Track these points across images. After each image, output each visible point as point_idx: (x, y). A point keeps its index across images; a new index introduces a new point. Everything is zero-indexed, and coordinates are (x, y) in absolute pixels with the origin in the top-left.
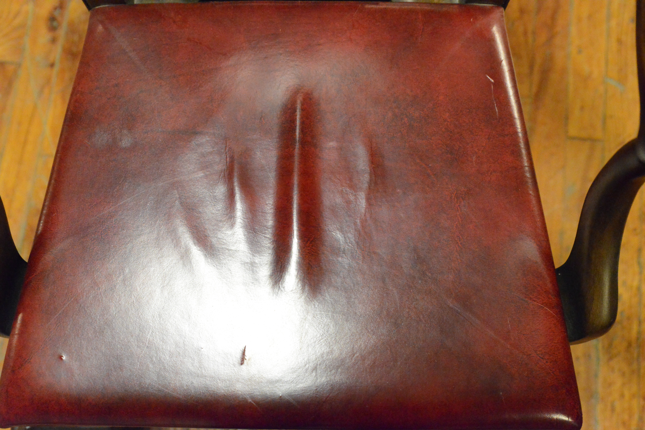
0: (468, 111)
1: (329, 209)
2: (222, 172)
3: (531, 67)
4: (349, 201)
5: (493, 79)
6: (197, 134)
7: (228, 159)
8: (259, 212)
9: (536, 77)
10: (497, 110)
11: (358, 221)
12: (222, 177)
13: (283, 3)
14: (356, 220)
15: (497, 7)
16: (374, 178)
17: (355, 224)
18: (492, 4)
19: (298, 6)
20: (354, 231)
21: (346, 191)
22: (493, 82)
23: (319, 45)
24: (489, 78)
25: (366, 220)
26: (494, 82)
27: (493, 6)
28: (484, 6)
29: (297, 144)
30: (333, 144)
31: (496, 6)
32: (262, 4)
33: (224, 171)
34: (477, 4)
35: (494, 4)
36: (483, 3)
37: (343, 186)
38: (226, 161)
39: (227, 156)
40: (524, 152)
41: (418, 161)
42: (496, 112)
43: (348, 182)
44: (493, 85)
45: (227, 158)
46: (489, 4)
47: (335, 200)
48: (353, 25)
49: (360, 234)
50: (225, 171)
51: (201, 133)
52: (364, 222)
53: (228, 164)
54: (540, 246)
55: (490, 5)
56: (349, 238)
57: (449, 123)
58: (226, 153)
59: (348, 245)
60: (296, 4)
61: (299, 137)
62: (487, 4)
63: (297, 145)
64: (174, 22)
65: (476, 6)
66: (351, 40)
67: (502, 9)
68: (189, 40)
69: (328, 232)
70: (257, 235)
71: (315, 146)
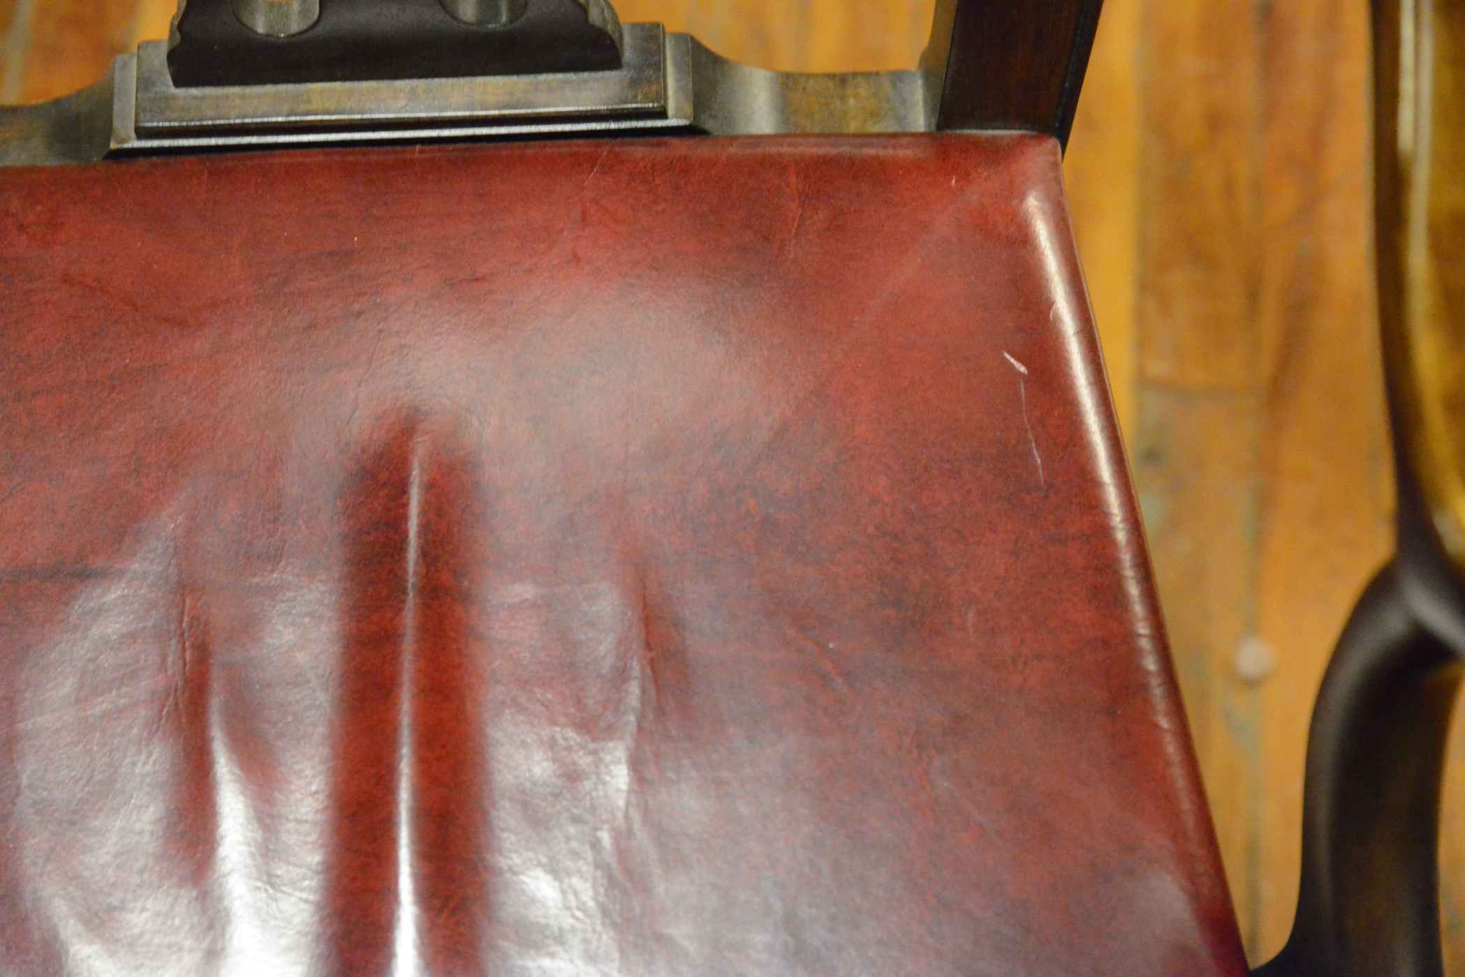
0: (948, 466)
1: (511, 799)
2: (168, 696)
3: (1253, 297)
4: (575, 771)
5: (1024, 363)
6: (89, 576)
7: (188, 654)
8: (287, 819)
9: (1270, 325)
10: (1039, 461)
11: (605, 837)
12: (169, 713)
13: (364, 154)
14: (599, 834)
15: (1036, 137)
16: (653, 693)
17: (595, 845)
18: (1021, 129)
19: (412, 161)
20: (591, 869)
21: (566, 739)
22: (1024, 374)
23: (477, 280)
24: (1012, 360)
25: (630, 833)
26: (1026, 372)
27: (1023, 136)
28: (994, 137)
29: (411, 594)
30: (525, 591)
31: (1034, 133)
32: (300, 159)
33: (176, 691)
34: (974, 132)
35: (1027, 129)
36: (994, 128)
37: (556, 724)
38: (181, 662)
39: (184, 643)
40: (1133, 590)
41: (791, 633)
42: (1035, 466)
43: (572, 710)
44: (1026, 383)
45: (184, 649)
46: (1012, 128)
47: (529, 770)
48: (584, 216)
49: (611, 879)
50: (179, 693)
51: (104, 575)
52: (622, 837)
53: (187, 669)
54: (1195, 896)
55: (1015, 133)
56: (576, 893)
57: (887, 510)
58: (182, 634)
59: (574, 917)
60: (408, 156)
61: (415, 572)
62: (1005, 128)
63: (411, 602)
64: (21, 227)
65: (968, 138)
66: (576, 258)
67: (1053, 143)
68: (67, 280)
69: (508, 876)
70: (279, 895)
71: (465, 598)
